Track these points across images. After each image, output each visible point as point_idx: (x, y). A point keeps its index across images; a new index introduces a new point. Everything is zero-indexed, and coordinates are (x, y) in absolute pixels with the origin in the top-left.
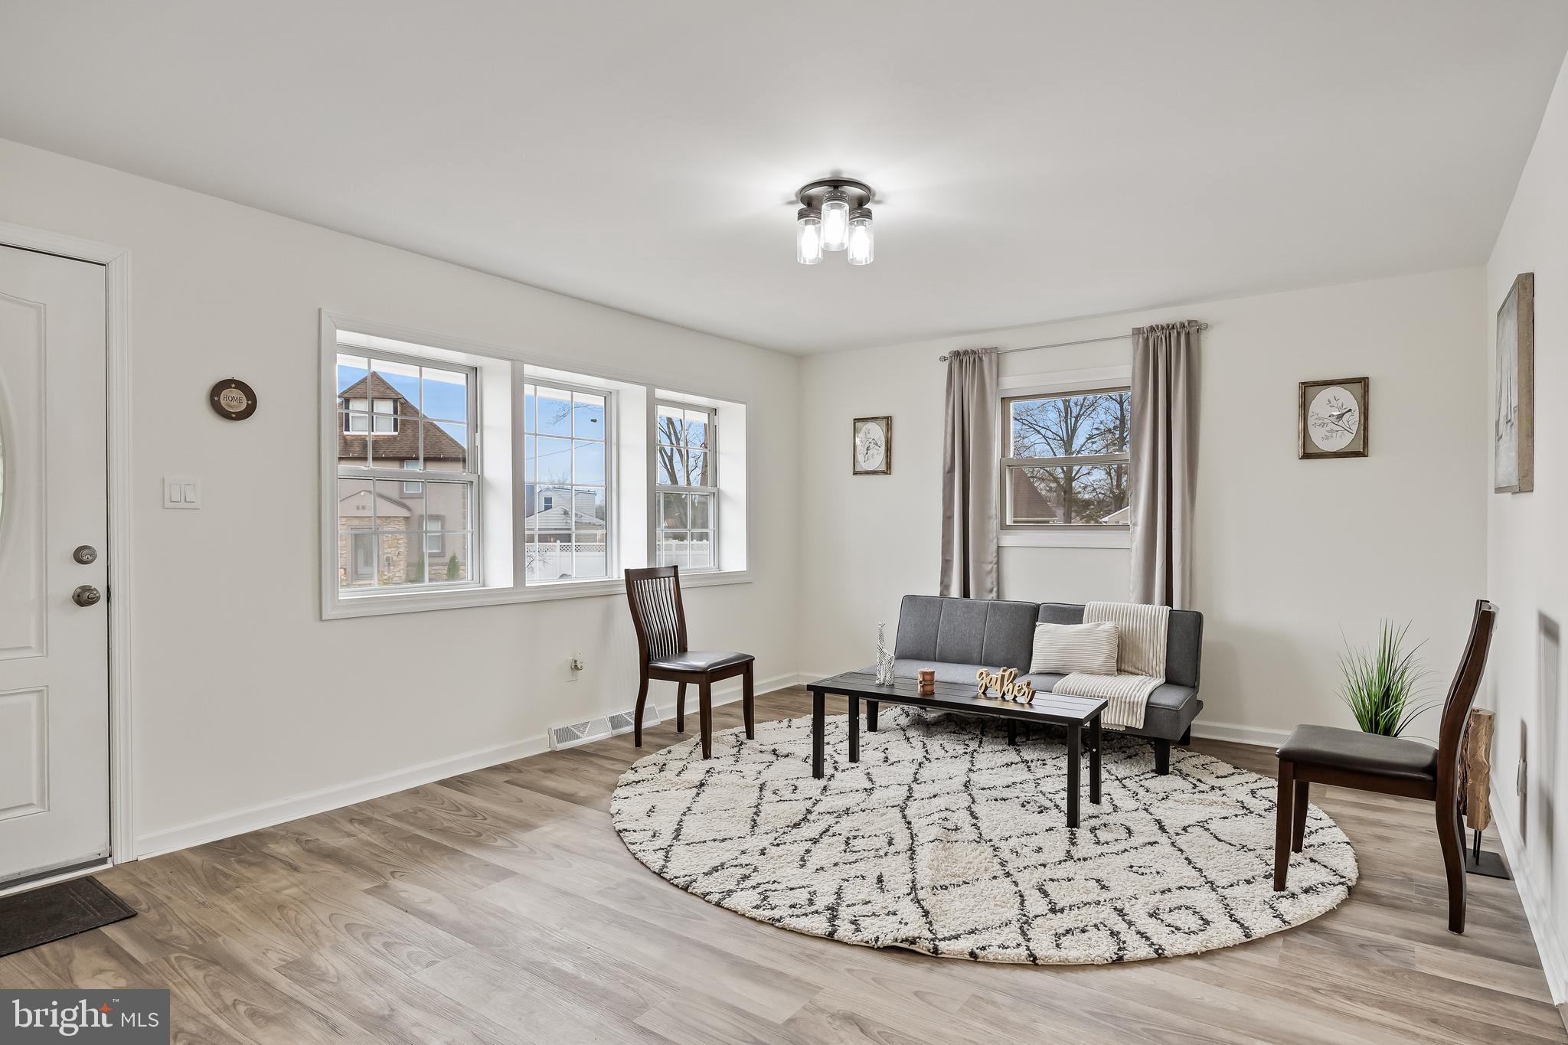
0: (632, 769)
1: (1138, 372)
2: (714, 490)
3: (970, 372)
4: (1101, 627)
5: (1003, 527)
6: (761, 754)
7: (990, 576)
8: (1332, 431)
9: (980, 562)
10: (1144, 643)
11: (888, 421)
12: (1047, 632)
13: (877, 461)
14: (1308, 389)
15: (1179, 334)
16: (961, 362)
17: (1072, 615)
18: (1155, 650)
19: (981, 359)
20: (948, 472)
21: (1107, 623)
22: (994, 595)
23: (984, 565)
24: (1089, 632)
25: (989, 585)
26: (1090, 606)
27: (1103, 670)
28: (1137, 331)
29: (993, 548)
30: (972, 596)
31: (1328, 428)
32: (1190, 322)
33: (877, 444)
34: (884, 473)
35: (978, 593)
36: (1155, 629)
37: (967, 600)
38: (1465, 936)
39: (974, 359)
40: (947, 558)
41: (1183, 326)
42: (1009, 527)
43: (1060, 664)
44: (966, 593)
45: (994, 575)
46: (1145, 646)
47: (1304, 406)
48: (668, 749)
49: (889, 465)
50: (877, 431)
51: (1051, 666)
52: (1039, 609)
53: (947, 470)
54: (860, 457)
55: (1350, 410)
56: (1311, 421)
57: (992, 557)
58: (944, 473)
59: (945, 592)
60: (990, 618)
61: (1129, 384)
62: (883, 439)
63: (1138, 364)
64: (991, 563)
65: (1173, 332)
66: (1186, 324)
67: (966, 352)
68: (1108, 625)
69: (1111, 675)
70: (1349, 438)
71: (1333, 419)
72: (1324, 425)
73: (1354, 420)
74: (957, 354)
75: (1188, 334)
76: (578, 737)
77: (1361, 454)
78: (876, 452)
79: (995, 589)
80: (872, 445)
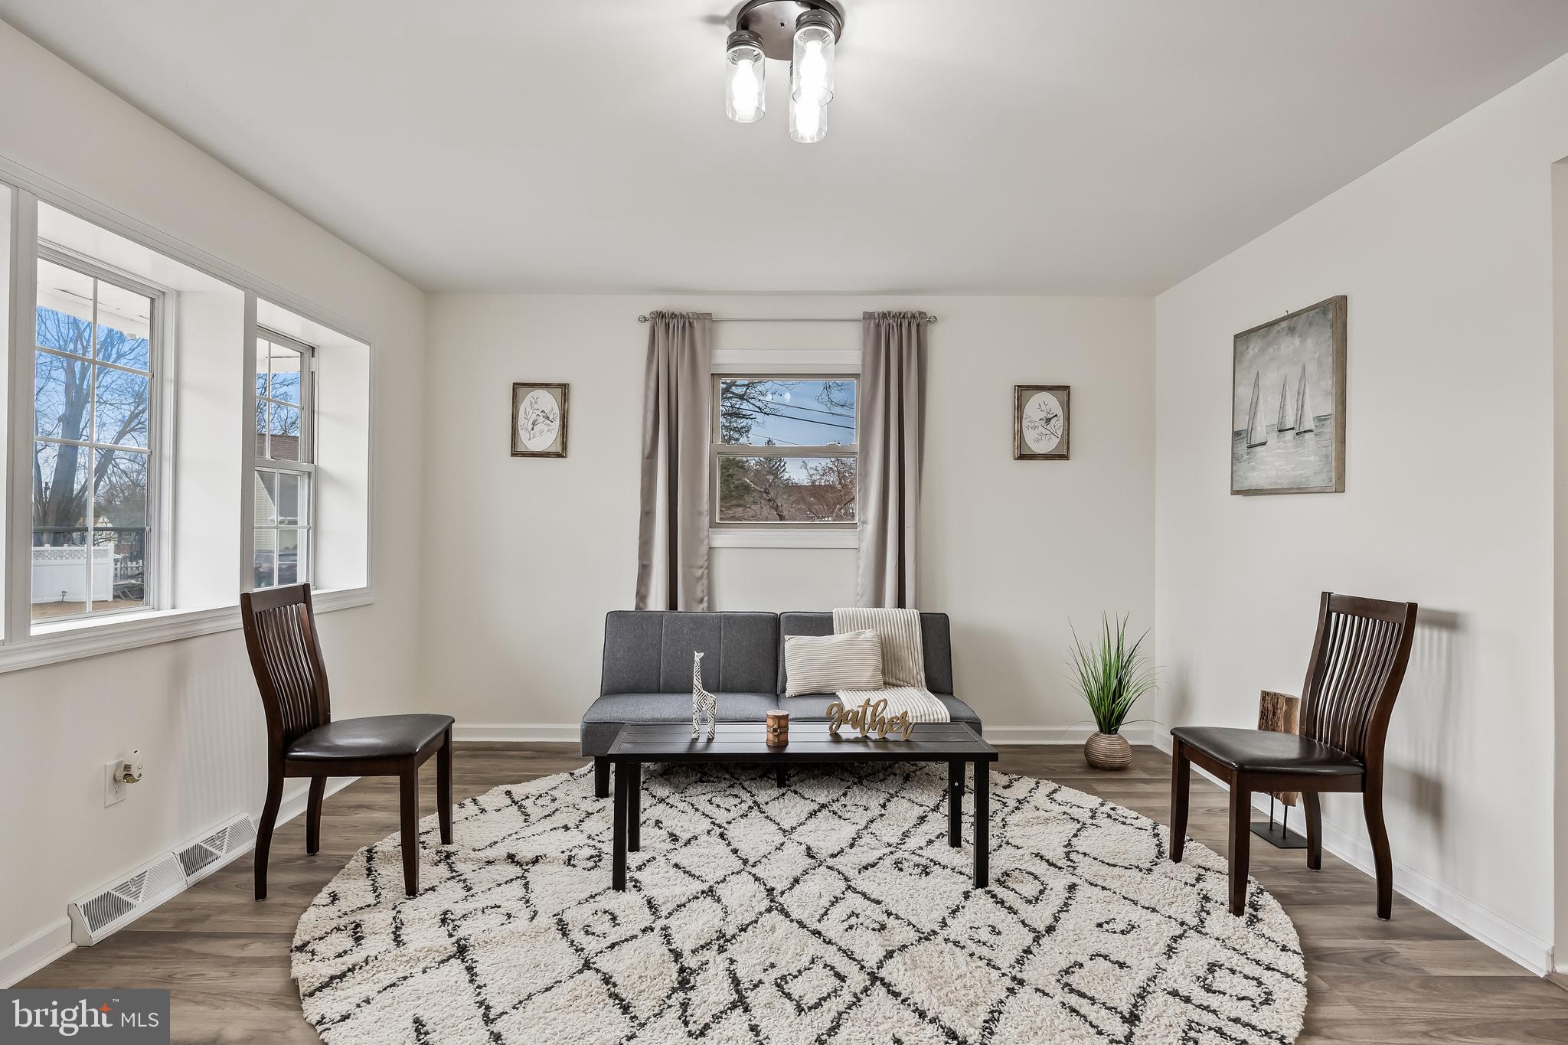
0: (301, 949)
1: (869, 359)
2: (308, 467)
3: (677, 340)
4: (862, 637)
5: (713, 525)
6: (490, 868)
7: (701, 582)
8: (1041, 434)
9: (689, 567)
10: (903, 652)
11: (564, 388)
12: (802, 646)
13: (545, 438)
14: (1023, 392)
15: (909, 323)
16: (667, 325)
17: (820, 625)
18: (914, 659)
19: (691, 325)
20: (647, 458)
21: (867, 631)
22: (705, 605)
23: (694, 570)
24: (851, 643)
25: (699, 594)
26: (837, 612)
27: (872, 684)
28: (868, 316)
29: (704, 549)
30: (680, 608)
31: (1039, 432)
32: (920, 313)
33: (548, 418)
34: (559, 455)
35: (687, 604)
36: (911, 636)
37: (674, 614)
38: (1393, 921)
39: (684, 326)
40: (644, 563)
41: (913, 316)
42: (719, 526)
43: (823, 682)
44: (673, 604)
45: (705, 581)
46: (905, 653)
47: (1019, 408)
48: (326, 891)
49: (564, 445)
50: (548, 401)
51: (813, 685)
52: (779, 619)
53: (646, 455)
54: (523, 435)
55: (1056, 415)
56: (1025, 423)
57: (702, 561)
58: (643, 459)
59: (641, 605)
60: (725, 634)
61: (858, 371)
62: (557, 411)
63: (870, 351)
64: (702, 567)
65: (905, 323)
66: (917, 315)
67: (673, 316)
68: (869, 634)
69: (877, 689)
70: (1055, 442)
71: (1043, 422)
72: (1035, 428)
73: (1058, 424)
74: (661, 315)
75: (918, 325)
76: (130, 906)
77: (1064, 457)
78: (546, 428)
79: (706, 599)
80: (541, 419)
